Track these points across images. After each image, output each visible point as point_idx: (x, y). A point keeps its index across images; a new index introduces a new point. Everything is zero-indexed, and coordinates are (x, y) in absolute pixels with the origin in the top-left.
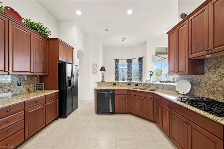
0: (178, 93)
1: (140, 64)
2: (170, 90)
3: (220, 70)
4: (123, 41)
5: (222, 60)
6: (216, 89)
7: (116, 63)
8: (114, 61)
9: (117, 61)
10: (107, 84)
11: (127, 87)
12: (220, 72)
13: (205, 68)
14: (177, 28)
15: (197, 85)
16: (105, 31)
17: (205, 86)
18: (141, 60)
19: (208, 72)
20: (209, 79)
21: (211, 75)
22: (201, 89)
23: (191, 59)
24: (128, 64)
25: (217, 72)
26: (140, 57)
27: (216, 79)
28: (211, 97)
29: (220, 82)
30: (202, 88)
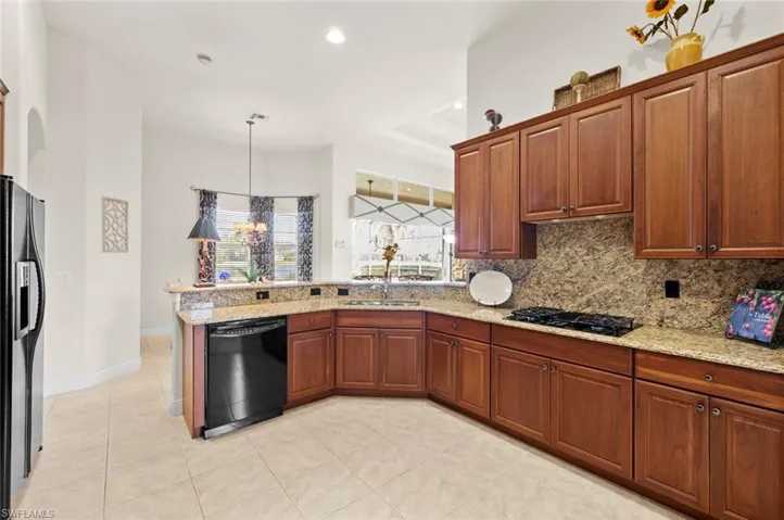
0: (480, 304)
1: (305, 220)
2: (444, 299)
3: (568, 249)
4: (251, 123)
5: (571, 230)
6: (559, 287)
7: (202, 205)
8: (195, 199)
9: (207, 199)
10: (231, 295)
11: (309, 302)
12: (567, 254)
13: (538, 244)
14: (490, 142)
15: (520, 282)
16: (197, 60)
17: (538, 283)
18: (306, 203)
19: (544, 252)
20: (545, 268)
21: (551, 259)
22: (529, 291)
23: (524, 223)
24: (254, 214)
25: (562, 255)
26: (307, 194)
27: (560, 268)
28: (549, 304)
29: (569, 274)
30: (530, 287)
